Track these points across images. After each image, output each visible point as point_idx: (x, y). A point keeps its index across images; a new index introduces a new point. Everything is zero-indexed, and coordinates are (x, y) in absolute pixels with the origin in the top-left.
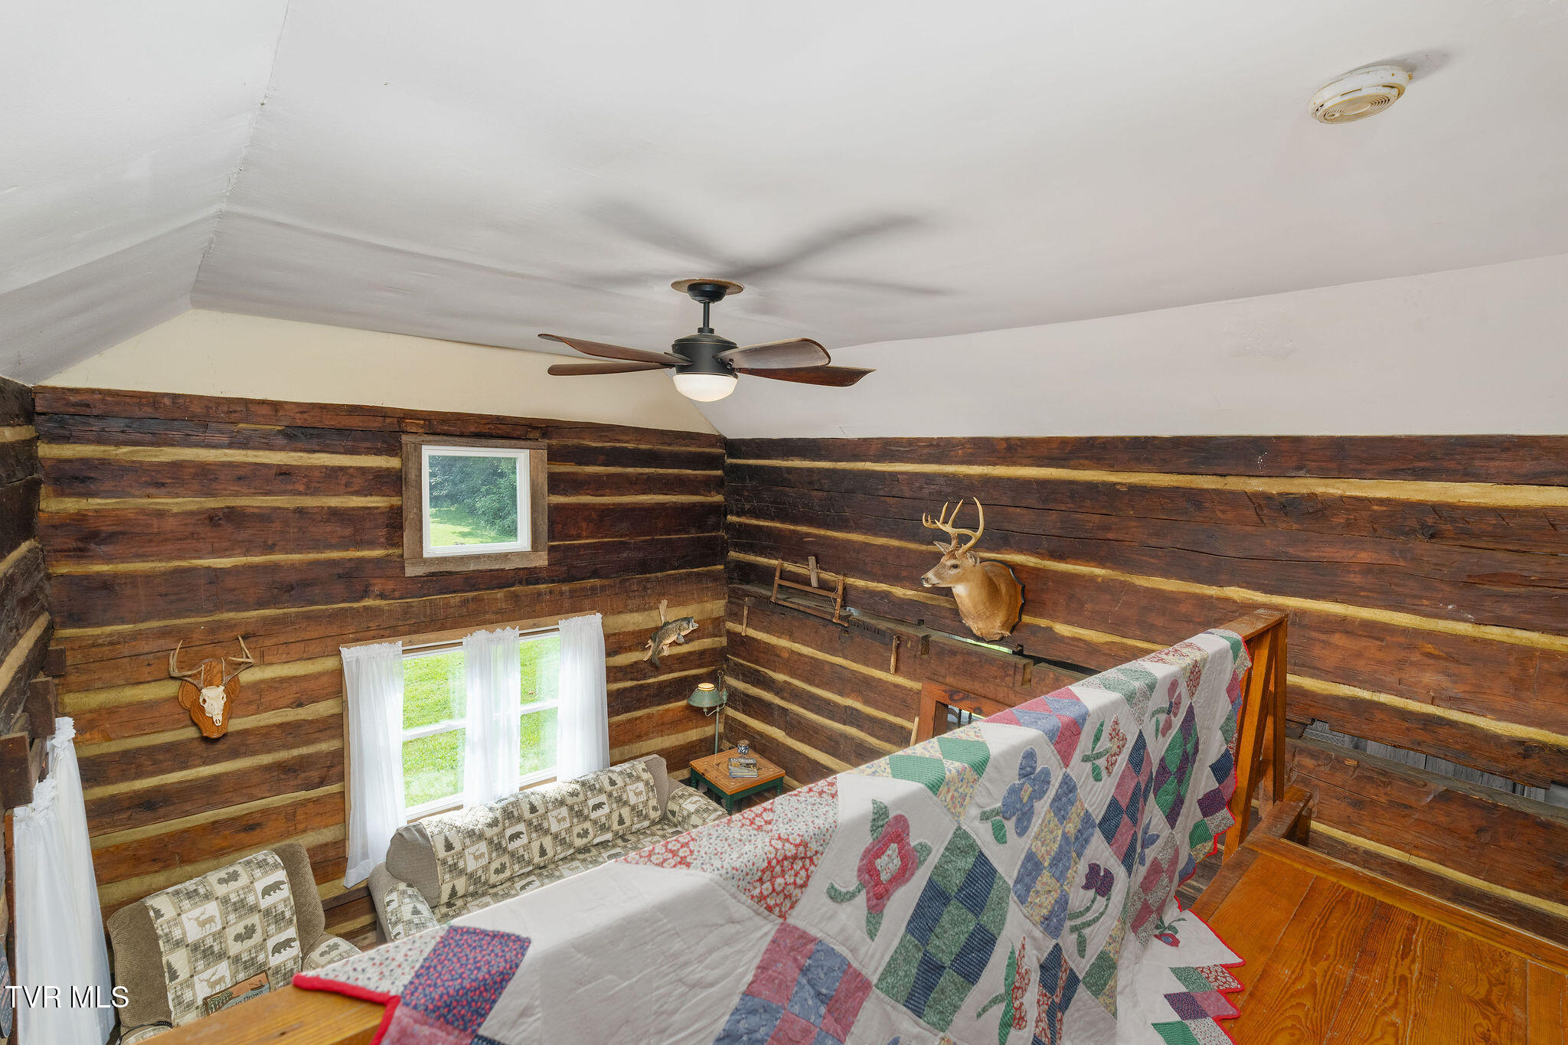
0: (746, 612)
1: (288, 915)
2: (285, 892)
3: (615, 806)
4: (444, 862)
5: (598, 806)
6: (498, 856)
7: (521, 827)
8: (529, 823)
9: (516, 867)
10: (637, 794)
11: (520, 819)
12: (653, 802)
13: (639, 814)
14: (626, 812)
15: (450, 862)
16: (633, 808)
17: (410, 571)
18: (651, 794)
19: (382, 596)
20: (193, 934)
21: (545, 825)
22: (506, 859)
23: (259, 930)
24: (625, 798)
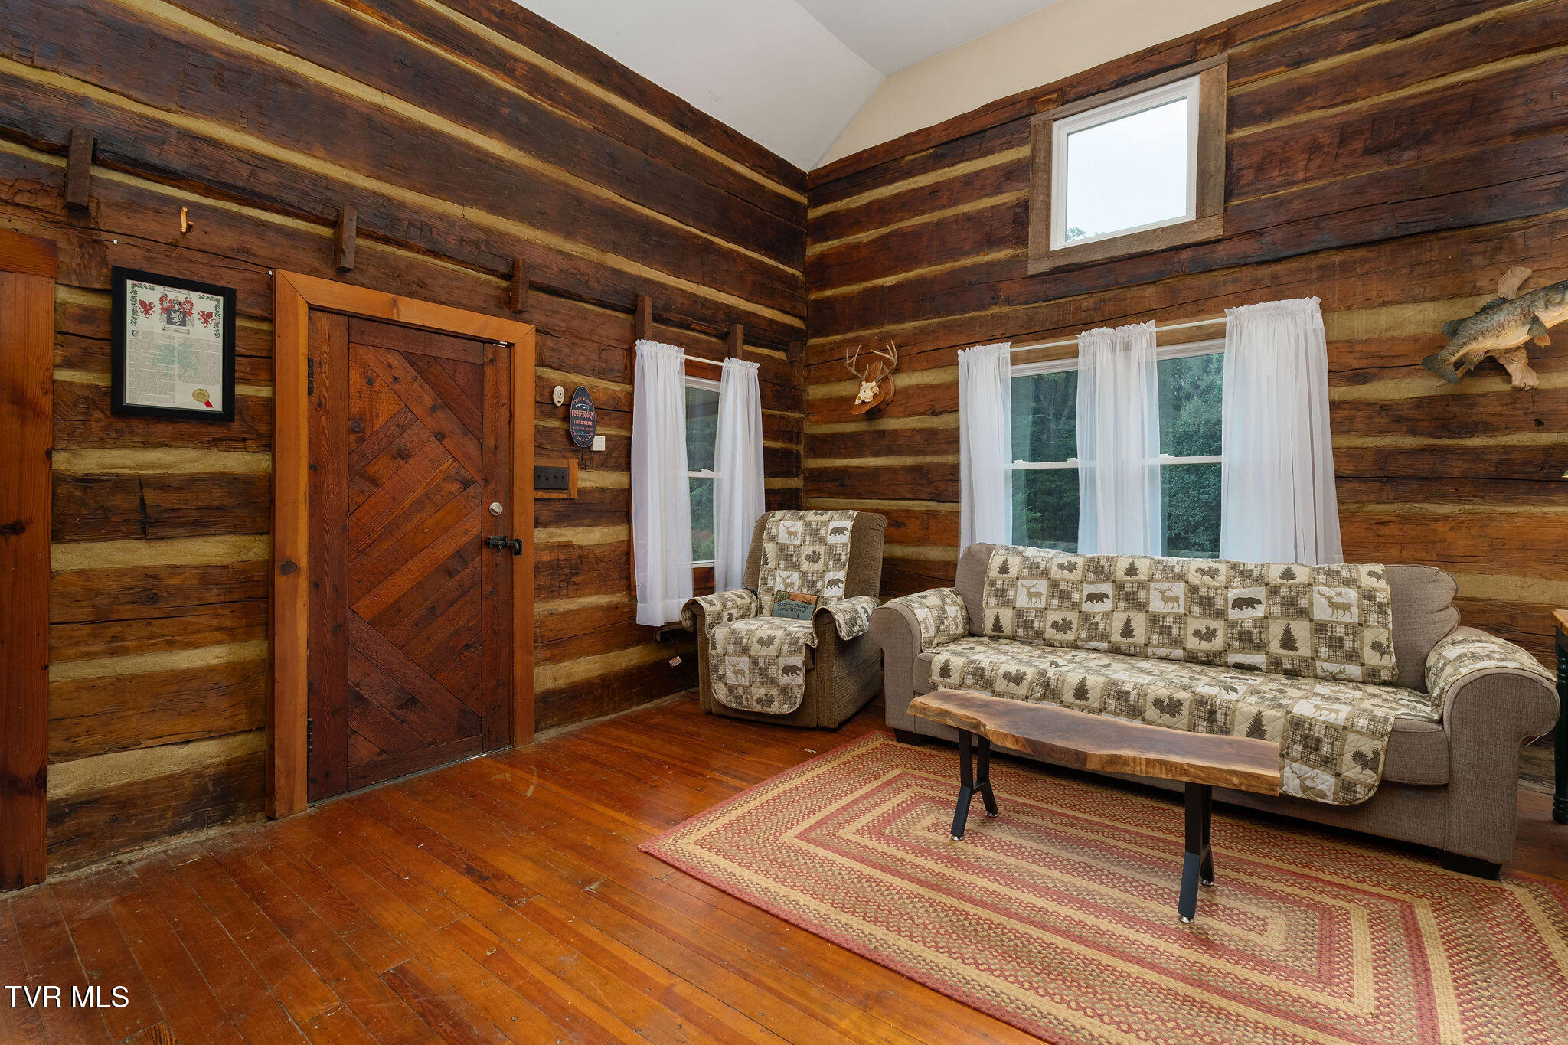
1: (844, 558)
2: (845, 538)
4: (993, 583)
5: (1245, 602)
6: (1061, 607)
7: (1107, 588)
8: (1119, 586)
9: (1084, 634)
11: (1109, 578)
13: (1335, 644)
14: (1301, 630)
15: (999, 586)
16: (1321, 628)
17: (1034, 268)
19: (1009, 302)
20: (783, 538)
21: (1142, 596)
22: (1072, 617)
23: (821, 563)
24: (1303, 602)
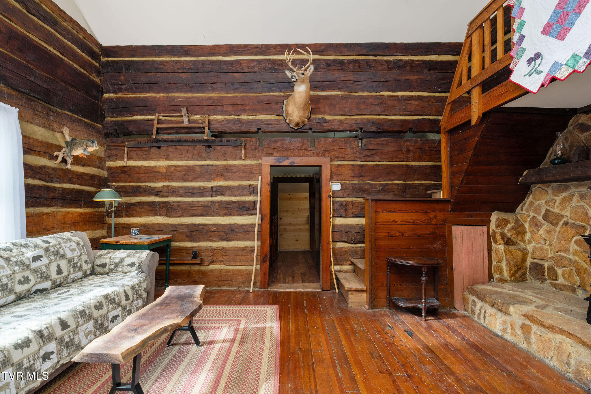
0: (126, 151)
3: (53, 257)
5: (37, 258)
10: (73, 250)
12: (85, 257)
13: (75, 266)
14: (63, 264)
16: (70, 261)
18: (82, 251)
24: (61, 252)
